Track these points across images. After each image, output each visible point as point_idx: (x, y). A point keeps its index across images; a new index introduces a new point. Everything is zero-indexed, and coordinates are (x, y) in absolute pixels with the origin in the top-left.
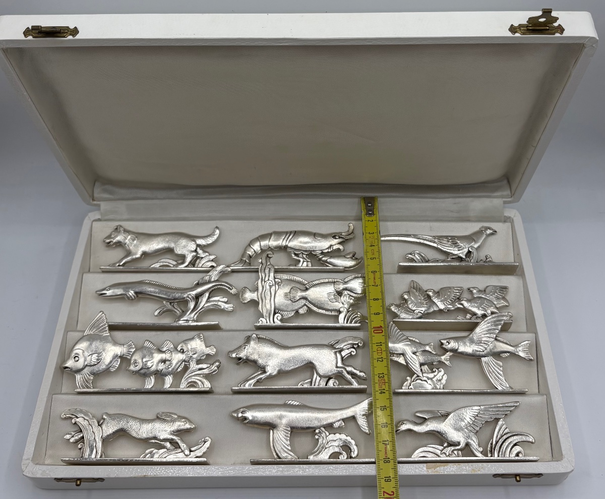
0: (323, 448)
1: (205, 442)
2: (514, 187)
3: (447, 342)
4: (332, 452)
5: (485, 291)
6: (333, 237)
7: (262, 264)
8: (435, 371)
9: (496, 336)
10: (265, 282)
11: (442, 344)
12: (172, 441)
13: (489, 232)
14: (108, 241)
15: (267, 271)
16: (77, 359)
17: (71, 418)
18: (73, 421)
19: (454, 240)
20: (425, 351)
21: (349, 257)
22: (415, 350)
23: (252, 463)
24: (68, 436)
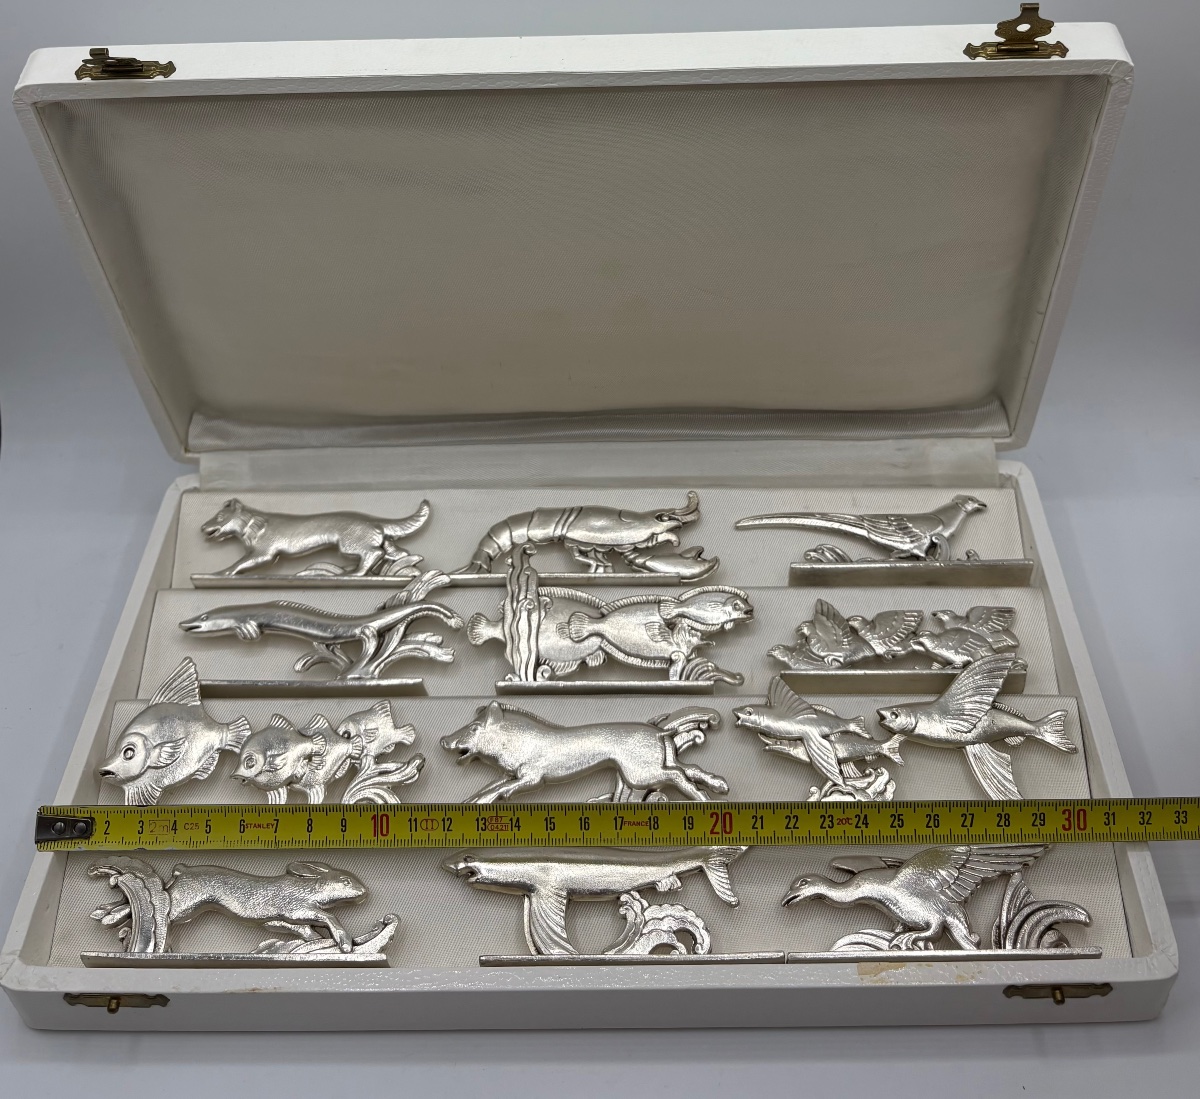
0: (635, 934)
1: (386, 925)
2: (1013, 414)
3: (893, 713)
4: (655, 944)
5: (967, 617)
6: (657, 518)
7: (514, 568)
8: (870, 775)
9: (994, 701)
10: (518, 602)
11: (883, 718)
12: (316, 924)
13: (970, 507)
14: (211, 529)
15: (523, 579)
16: (130, 753)
17: (107, 876)
18: (112, 881)
19: (902, 523)
20: (847, 732)
21: (689, 556)
22: (826, 730)
23: (483, 964)
24: (99, 912)
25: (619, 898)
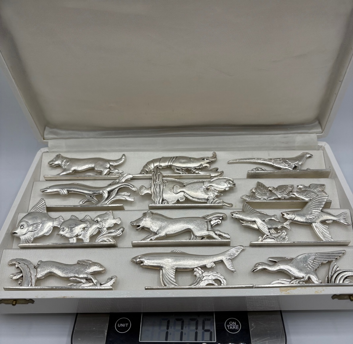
0: (200, 281)
1: (112, 279)
3: (287, 214)
4: (207, 283)
5: (309, 187)
6: (203, 159)
7: (154, 172)
8: (279, 233)
9: (322, 210)
10: (156, 182)
11: (283, 215)
12: (87, 279)
13: (308, 156)
14: (51, 163)
15: (157, 175)
16: (22, 227)
17: (15, 264)
18: (17, 266)
19: (284, 160)
20: (271, 220)
21: (213, 170)
22: (263, 219)
23: (146, 289)
24: (12, 275)
25: (193, 270)
